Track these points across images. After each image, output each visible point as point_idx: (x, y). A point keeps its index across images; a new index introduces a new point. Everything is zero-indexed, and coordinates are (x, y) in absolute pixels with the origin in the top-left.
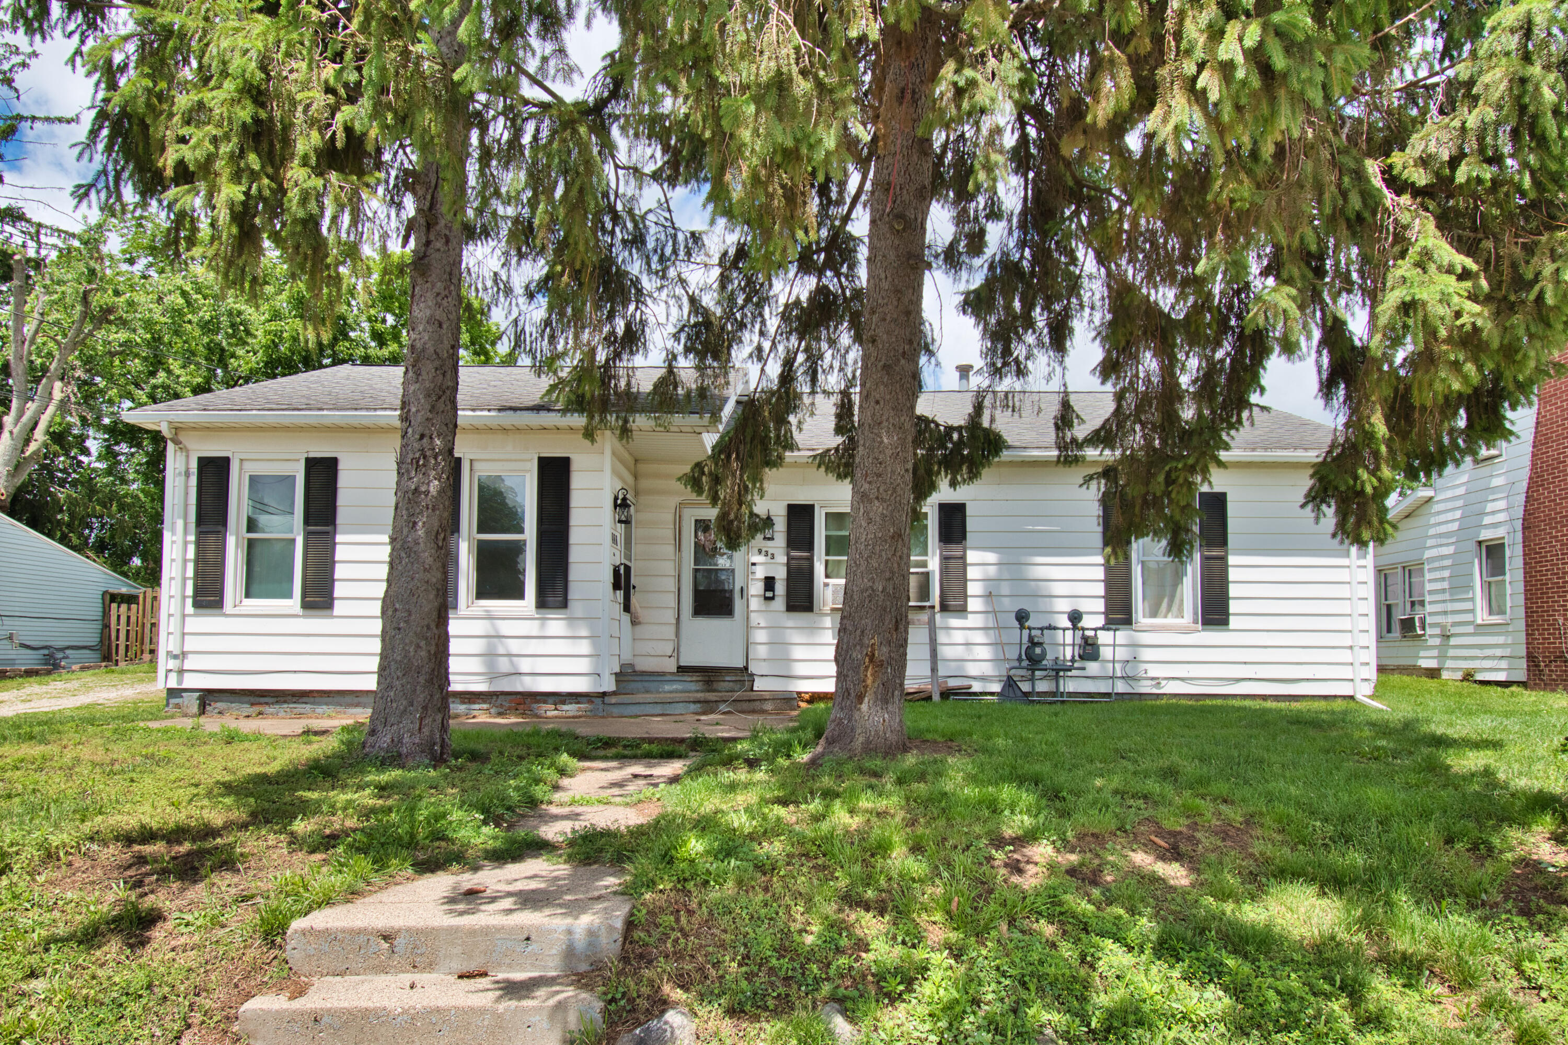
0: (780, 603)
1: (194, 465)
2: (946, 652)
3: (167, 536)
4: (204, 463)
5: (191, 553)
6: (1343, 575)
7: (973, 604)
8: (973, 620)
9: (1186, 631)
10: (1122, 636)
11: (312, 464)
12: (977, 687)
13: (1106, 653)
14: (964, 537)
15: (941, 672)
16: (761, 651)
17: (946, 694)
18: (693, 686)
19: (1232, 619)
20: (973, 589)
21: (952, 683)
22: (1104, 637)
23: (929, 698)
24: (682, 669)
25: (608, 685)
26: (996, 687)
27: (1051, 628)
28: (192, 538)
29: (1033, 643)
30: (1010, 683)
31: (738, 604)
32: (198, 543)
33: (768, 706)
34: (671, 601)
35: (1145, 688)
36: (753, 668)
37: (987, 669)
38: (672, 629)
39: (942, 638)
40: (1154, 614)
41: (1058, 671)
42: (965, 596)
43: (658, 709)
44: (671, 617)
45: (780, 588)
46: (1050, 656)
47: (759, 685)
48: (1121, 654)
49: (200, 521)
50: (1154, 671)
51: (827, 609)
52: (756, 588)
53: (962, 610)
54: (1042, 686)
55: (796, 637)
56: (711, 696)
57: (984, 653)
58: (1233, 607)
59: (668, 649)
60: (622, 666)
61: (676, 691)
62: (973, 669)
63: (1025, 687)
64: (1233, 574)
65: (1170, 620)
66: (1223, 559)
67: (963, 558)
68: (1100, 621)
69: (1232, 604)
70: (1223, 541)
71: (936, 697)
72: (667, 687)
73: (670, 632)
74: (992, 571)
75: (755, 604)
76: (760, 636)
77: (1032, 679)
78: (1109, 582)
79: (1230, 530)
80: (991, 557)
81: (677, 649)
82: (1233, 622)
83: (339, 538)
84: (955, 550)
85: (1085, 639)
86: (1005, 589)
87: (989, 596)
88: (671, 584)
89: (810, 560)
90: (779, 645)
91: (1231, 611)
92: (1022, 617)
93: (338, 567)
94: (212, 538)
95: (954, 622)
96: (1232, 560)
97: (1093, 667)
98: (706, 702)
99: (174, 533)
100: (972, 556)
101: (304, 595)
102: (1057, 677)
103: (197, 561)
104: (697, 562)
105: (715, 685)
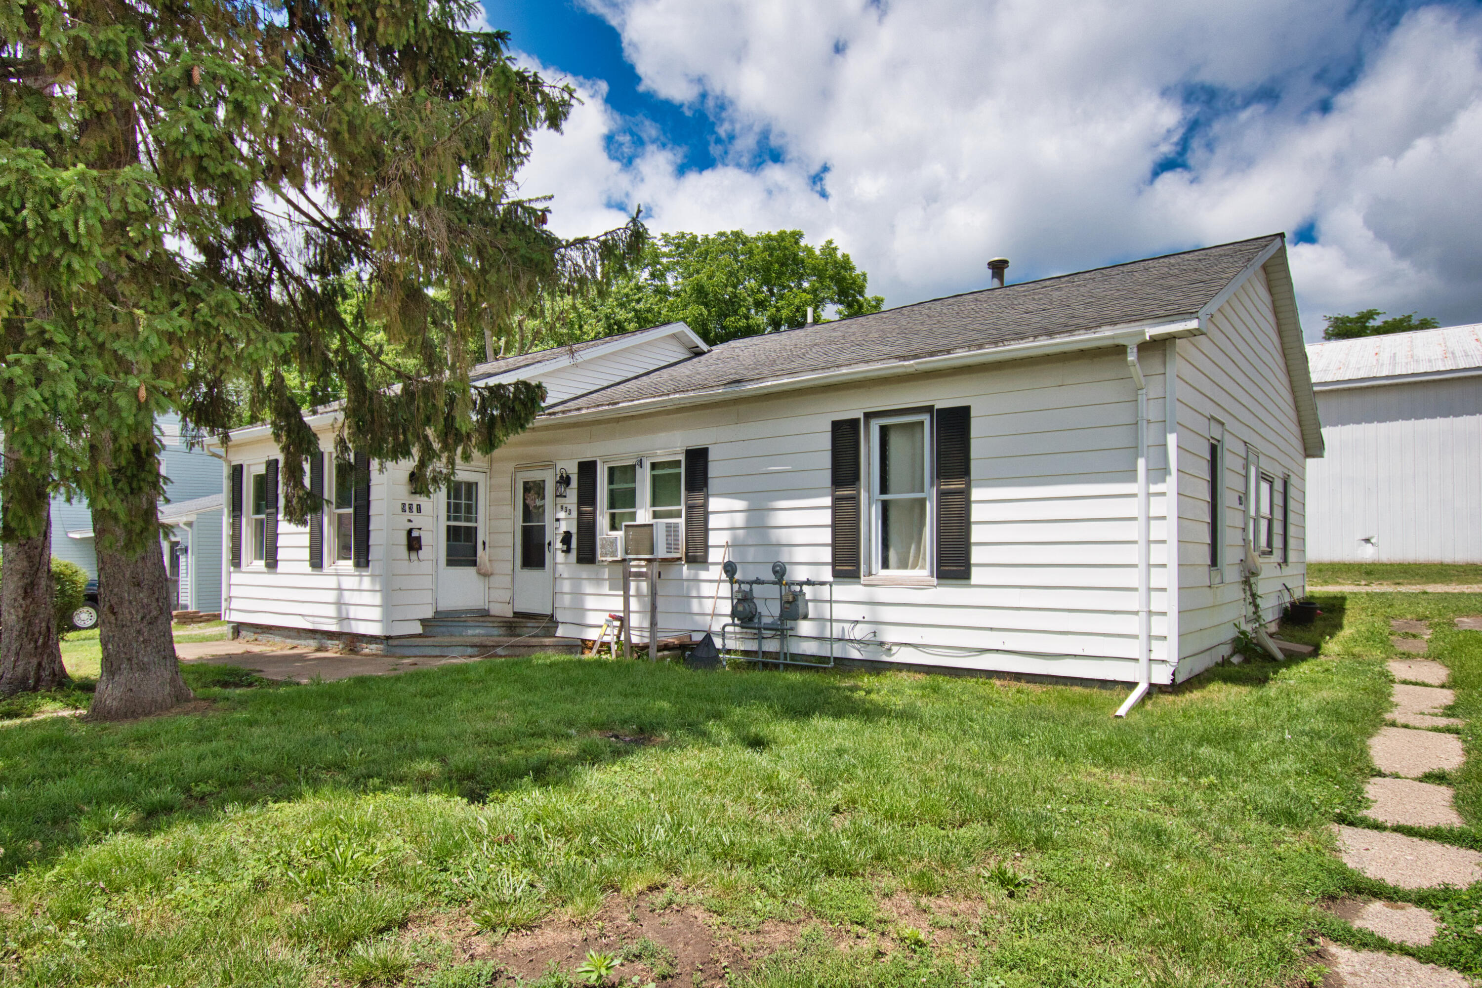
0: (574, 556)
6: (1132, 508)
7: (714, 555)
8: (713, 572)
9: (921, 586)
14: (706, 484)
16: (567, 600)
18: (495, 632)
19: (974, 571)
20: (714, 538)
24: (514, 615)
25: (410, 629)
27: (759, 582)
29: (738, 599)
31: (548, 557)
34: (510, 554)
35: (875, 654)
36: (559, 617)
38: (509, 578)
42: (706, 547)
44: (509, 568)
45: (574, 542)
47: (560, 631)
50: (890, 634)
51: (608, 560)
52: (559, 543)
53: (704, 561)
55: (588, 588)
57: (726, 606)
58: (977, 555)
60: (436, 612)
61: (478, 635)
62: (715, 624)
64: (977, 513)
65: (912, 573)
66: (966, 493)
67: (705, 506)
68: (826, 573)
69: (975, 550)
70: (964, 470)
72: (470, 632)
73: (509, 581)
75: (558, 556)
76: (566, 586)
78: (835, 527)
79: (974, 454)
81: (513, 598)
82: (977, 575)
84: (698, 498)
85: (791, 594)
88: (510, 539)
89: (594, 513)
90: (578, 595)
91: (974, 560)
92: (728, 570)
95: (698, 574)
96: (977, 494)
100: (714, 504)
104: (524, 521)
105: (518, 631)
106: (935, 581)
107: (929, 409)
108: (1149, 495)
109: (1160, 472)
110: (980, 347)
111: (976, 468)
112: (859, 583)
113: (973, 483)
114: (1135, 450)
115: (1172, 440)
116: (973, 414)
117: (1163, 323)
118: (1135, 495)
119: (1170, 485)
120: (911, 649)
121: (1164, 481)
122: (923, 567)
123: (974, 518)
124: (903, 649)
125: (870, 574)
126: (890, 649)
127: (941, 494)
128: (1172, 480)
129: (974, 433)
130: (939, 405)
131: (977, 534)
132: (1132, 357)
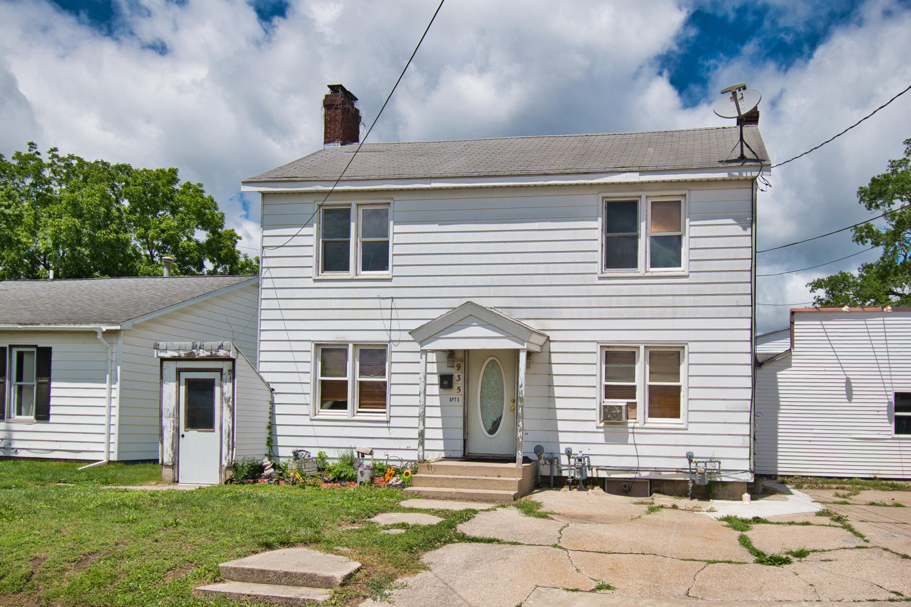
106: (35, 421)
107: (36, 346)
108: (111, 389)
109: (113, 381)
110: (50, 324)
111: (53, 374)
112: (4, 422)
113: (52, 380)
114: (106, 371)
115: (119, 368)
116: (53, 350)
117: (110, 325)
118: (105, 389)
119: (117, 386)
120: (25, 451)
121: (116, 384)
122: (31, 415)
123: (52, 395)
124: (22, 451)
125: (10, 417)
126: (16, 451)
127: (39, 384)
128: (118, 383)
129: (53, 358)
130: (40, 345)
131: (53, 402)
132: (100, 336)
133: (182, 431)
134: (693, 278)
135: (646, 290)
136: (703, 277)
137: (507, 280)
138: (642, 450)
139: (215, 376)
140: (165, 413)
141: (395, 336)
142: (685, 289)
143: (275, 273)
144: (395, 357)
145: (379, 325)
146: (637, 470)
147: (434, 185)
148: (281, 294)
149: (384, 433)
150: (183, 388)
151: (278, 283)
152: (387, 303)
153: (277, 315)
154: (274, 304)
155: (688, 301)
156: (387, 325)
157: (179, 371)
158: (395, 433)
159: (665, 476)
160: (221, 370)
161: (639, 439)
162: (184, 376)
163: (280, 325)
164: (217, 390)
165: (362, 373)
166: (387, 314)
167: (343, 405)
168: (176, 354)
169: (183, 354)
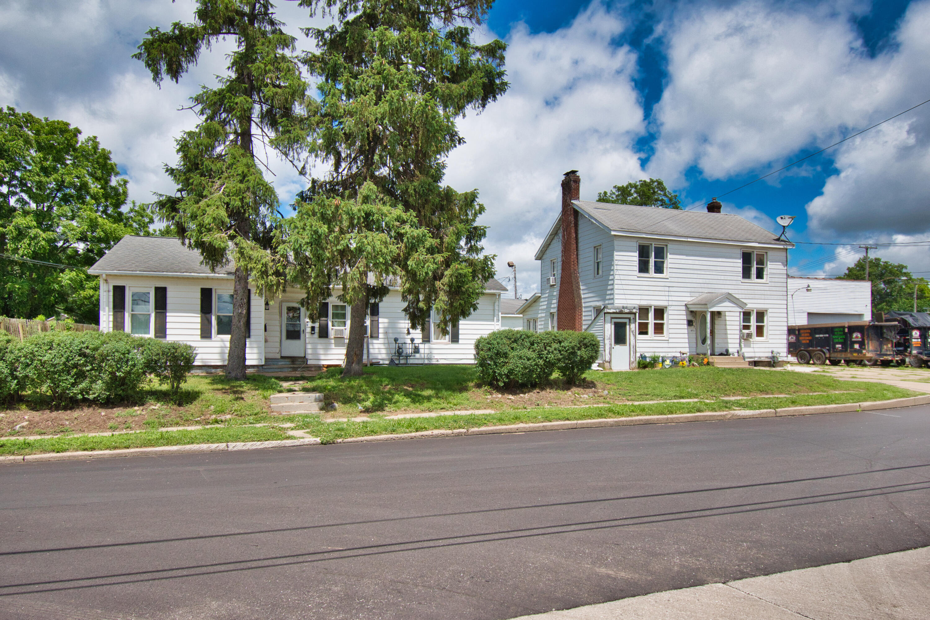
0: (316, 335)
1: (111, 288)
2: (371, 351)
3: (102, 313)
4: (116, 288)
5: (111, 318)
7: (381, 336)
8: (381, 341)
9: (446, 344)
10: (427, 346)
11: (157, 289)
12: (381, 362)
13: (422, 351)
14: (378, 314)
15: (370, 357)
16: (309, 351)
17: (372, 364)
18: (288, 363)
20: (381, 331)
21: (374, 361)
22: (421, 346)
23: (366, 366)
24: (282, 357)
25: (263, 363)
26: (387, 362)
27: (405, 343)
28: (112, 313)
29: (399, 348)
30: (392, 361)
31: (302, 335)
32: (114, 315)
33: (313, 369)
34: (278, 334)
35: (434, 362)
36: (307, 357)
37: (384, 356)
38: (279, 344)
39: (371, 347)
40: (437, 339)
41: (407, 357)
42: (378, 333)
43: (279, 370)
44: (278, 340)
45: (317, 330)
46: (405, 352)
47: (310, 362)
48: (427, 351)
49: (114, 307)
50: (436, 357)
51: (332, 337)
52: (309, 330)
53: (377, 338)
54: (402, 362)
55: (322, 346)
56: (295, 366)
57: (384, 351)
58: (460, 337)
59: (278, 350)
62: (380, 357)
63: (397, 362)
64: (461, 327)
65: (442, 341)
67: (378, 320)
68: (421, 341)
71: (369, 365)
72: (279, 363)
73: (278, 345)
74: (386, 325)
75: (308, 335)
77: (399, 359)
80: (386, 320)
81: (281, 351)
82: (460, 341)
83: (168, 314)
84: (375, 318)
85: (415, 347)
86: (390, 331)
87: (386, 333)
88: (278, 328)
89: (327, 321)
90: (316, 349)
92: (396, 340)
93: (168, 324)
94: (119, 314)
95: (375, 341)
97: (417, 356)
98: (294, 368)
99: (104, 311)
100: (381, 320)
101: (156, 333)
102: (407, 359)
103: (114, 322)
104: (287, 322)
105: (295, 363)
106: (450, 343)
108: (496, 325)
109: (497, 320)
112: (430, 343)
114: (493, 315)
115: (500, 314)
118: (493, 325)
121: (498, 322)
126: (437, 360)
128: (500, 322)
131: (462, 332)
133: (613, 346)
134: (770, 284)
135: (756, 288)
136: (773, 284)
137: (711, 281)
138: (756, 350)
139: (627, 321)
140: (606, 338)
141: (670, 303)
142: (767, 288)
143: (620, 272)
144: (670, 312)
145: (664, 298)
146: (755, 357)
147: (689, 240)
148: (623, 282)
149: (666, 345)
150: (613, 326)
151: (622, 277)
152: (667, 289)
153: (622, 292)
154: (620, 287)
155: (769, 293)
156: (667, 298)
157: (612, 318)
158: (671, 345)
159: (763, 359)
160: (629, 319)
161: (755, 346)
162: (614, 320)
163: (623, 297)
164: (628, 327)
165: (655, 319)
166: (667, 293)
167: (646, 333)
168: (615, 311)
169: (618, 311)
